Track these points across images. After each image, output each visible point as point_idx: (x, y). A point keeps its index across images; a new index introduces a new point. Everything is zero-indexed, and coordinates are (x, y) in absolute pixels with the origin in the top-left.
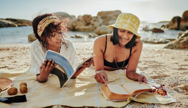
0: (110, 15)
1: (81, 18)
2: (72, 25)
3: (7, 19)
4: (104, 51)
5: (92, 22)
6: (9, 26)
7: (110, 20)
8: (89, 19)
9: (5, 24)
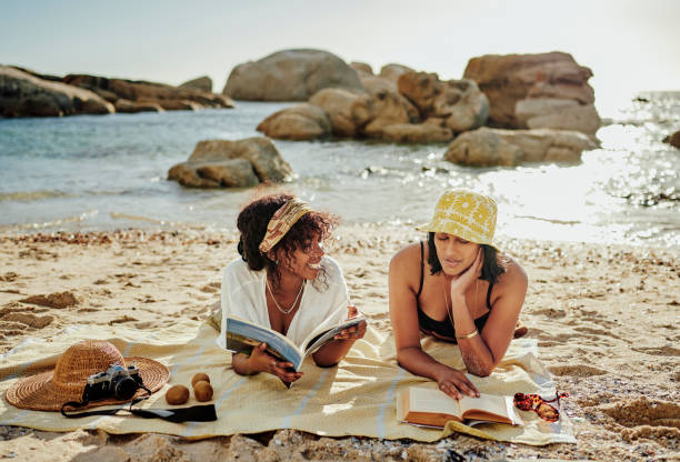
0: (524, 74)
1: (393, 87)
2: (354, 118)
3: (71, 80)
4: (417, 290)
5: (440, 104)
6: (79, 108)
7: (522, 97)
8: (428, 92)
9: (62, 100)
